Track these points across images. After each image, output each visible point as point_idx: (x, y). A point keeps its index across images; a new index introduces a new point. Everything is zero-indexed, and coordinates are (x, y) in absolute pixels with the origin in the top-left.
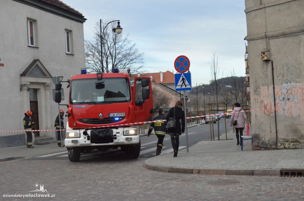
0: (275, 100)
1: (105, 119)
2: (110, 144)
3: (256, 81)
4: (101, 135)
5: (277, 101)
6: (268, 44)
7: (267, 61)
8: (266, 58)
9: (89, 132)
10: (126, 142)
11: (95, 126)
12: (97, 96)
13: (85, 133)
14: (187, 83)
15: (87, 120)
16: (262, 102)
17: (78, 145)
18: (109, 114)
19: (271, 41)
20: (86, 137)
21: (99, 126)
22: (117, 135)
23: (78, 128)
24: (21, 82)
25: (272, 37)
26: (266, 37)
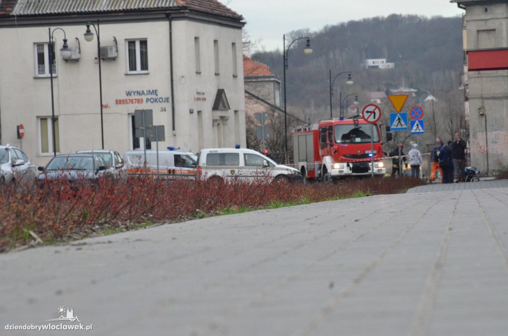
1: (362, 155)
2: (368, 173)
3: (474, 129)
4: (362, 166)
5: (488, 142)
6: (483, 103)
7: (482, 115)
8: (481, 113)
9: (351, 165)
10: (378, 173)
11: (354, 160)
12: (355, 138)
13: (348, 165)
14: (420, 128)
15: (349, 156)
16: (478, 144)
17: (343, 174)
18: (365, 152)
19: (485, 101)
20: (349, 168)
21: (358, 160)
22: (371, 167)
23: (342, 161)
24: (213, 116)
25: (487, 98)
26: (482, 98)
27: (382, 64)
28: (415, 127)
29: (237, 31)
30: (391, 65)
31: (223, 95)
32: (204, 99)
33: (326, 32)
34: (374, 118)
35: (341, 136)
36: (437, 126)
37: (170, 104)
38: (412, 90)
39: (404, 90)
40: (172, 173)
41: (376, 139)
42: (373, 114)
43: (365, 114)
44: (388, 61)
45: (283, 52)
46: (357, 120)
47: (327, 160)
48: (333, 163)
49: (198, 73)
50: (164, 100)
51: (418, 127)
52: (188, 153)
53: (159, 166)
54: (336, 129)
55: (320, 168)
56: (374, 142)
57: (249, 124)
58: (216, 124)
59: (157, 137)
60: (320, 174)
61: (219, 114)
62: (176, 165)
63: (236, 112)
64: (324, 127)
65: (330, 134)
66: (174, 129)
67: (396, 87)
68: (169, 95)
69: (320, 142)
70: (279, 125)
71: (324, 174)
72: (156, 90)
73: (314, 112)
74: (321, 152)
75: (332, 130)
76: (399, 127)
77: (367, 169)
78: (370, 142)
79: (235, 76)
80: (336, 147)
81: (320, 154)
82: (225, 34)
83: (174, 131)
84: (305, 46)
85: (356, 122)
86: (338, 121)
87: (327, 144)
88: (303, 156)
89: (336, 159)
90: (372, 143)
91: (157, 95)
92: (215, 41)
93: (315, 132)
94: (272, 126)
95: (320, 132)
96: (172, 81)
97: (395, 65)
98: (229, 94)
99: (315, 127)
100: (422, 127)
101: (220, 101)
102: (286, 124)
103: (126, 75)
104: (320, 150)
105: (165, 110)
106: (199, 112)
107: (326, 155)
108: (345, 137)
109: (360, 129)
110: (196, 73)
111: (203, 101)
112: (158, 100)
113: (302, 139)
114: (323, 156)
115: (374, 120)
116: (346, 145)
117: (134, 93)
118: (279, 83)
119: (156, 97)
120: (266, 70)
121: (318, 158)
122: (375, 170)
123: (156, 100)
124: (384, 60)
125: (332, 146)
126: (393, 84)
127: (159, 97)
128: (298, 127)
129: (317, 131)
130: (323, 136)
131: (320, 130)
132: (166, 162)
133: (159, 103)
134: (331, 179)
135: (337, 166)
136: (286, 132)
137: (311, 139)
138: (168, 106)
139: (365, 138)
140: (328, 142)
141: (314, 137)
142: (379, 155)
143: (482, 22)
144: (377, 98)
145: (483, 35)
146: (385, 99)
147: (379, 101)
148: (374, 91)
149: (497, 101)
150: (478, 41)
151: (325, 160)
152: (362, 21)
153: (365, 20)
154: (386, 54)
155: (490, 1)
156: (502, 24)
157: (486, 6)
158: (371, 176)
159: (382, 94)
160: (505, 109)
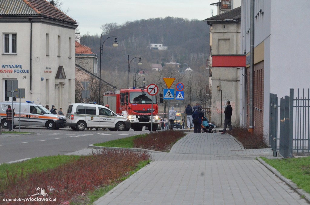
0: (222, 107)
1: (145, 111)
2: (148, 122)
3: (214, 98)
4: (145, 118)
5: (222, 108)
6: (220, 83)
7: (220, 90)
8: (219, 89)
9: (139, 117)
10: (155, 123)
11: (141, 114)
12: (142, 100)
13: (137, 117)
14: (182, 96)
15: (137, 111)
16: (216, 107)
17: (134, 122)
18: (147, 109)
19: (222, 82)
20: (137, 119)
21: (143, 114)
22: (151, 119)
23: (133, 114)
24: (55, 83)
25: (223, 80)
26: (220, 80)
27: (160, 47)
28: (178, 96)
29: (72, 30)
30: (166, 48)
31: (62, 70)
32: (50, 72)
33: (127, 26)
34: (154, 92)
35: (133, 99)
36: (192, 95)
37: (29, 74)
38: (178, 64)
39: (173, 63)
40: (28, 117)
41: (154, 102)
42: (153, 90)
43: (149, 89)
44: (164, 45)
45: (100, 37)
46: (144, 90)
48: (128, 115)
49: (47, 56)
50: (25, 72)
51: (180, 96)
52: (39, 105)
53: (21, 113)
54: (130, 94)
56: (153, 104)
57: (78, 87)
58: (57, 87)
59: (20, 96)
61: (59, 81)
62: (31, 112)
63: (69, 80)
64: (123, 93)
65: (127, 97)
66: (31, 90)
67: (168, 61)
68: (29, 68)
69: (120, 102)
70: (96, 88)
72: (20, 65)
73: (118, 74)
75: (128, 95)
76: (169, 97)
77: (149, 120)
78: (151, 103)
79: (70, 58)
80: (130, 106)
81: (120, 109)
82: (65, 32)
83: (31, 91)
84: (114, 42)
85: (143, 91)
86: (132, 89)
87: (125, 103)
89: (130, 113)
90: (152, 104)
91: (21, 68)
92: (59, 36)
93: (118, 96)
94: (91, 88)
95: (121, 96)
96: (31, 60)
97: (168, 48)
98: (66, 69)
99: (118, 92)
101: (60, 73)
102: (100, 87)
103: (3, 55)
104: (120, 107)
105: (26, 78)
106: (47, 80)
107: (124, 110)
108: (135, 99)
109: (145, 95)
110: (46, 55)
111: (50, 73)
112: (22, 71)
113: (110, 99)
114: (122, 110)
115: (154, 94)
116: (136, 105)
117: (7, 66)
118: (97, 59)
119: (21, 69)
120: (89, 51)
121: (119, 111)
122: (154, 121)
123: (21, 71)
124: (162, 45)
125: (127, 104)
126: (166, 59)
127: (22, 69)
128: (107, 92)
129: (119, 95)
130: (122, 98)
131: (121, 94)
132: (25, 110)
133: (22, 73)
135: (130, 117)
136: (100, 92)
137: (115, 99)
138: (28, 75)
139: (148, 101)
140: (125, 102)
141: (117, 98)
142: (156, 112)
143: (222, 34)
144: (156, 67)
145: (222, 42)
146: (161, 68)
147: (157, 69)
148: (155, 63)
149: (229, 83)
150: (219, 45)
151: (123, 113)
152: (149, 20)
153: (151, 19)
154: (163, 42)
155: (227, 21)
156: (233, 36)
157: (224, 25)
158: (150, 124)
159: (160, 65)
160: (233, 87)
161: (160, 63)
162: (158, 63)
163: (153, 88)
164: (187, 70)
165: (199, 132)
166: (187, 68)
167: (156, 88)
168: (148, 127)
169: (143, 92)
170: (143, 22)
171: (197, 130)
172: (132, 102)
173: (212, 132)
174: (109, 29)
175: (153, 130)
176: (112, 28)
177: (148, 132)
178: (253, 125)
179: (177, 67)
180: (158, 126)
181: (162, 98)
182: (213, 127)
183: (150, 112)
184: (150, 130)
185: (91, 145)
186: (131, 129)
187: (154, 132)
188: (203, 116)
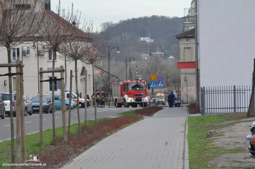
3: (182, 85)
4: (139, 99)
5: (188, 91)
6: (186, 76)
7: (186, 80)
8: (185, 79)
9: (135, 99)
10: (145, 102)
12: (136, 88)
13: (134, 99)
14: (162, 84)
15: (134, 95)
16: (184, 91)
17: (132, 102)
18: (140, 93)
21: (138, 97)
22: (143, 99)
23: (132, 97)
24: (81, 78)
25: (187, 74)
26: (185, 74)
27: (148, 40)
28: (160, 84)
30: (152, 41)
31: (85, 70)
32: (78, 71)
34: (144, 84)
37: (65, 73)
38: (162, 53)
39: (158, 53)
43: (141, 83)
44: (151, 39)
46: (138, 81)
47: (126, 96)
48: (128, 97)
52: (72, 93)
54: (129, 84)
55: (123, 99)
56: (144, 90)
58: (82, 81)
60: (123, 102)
61: (83, 77)
63: (89, 75)
64: (125, 84)
65: (127, 86)
66: (66, 83)
67: (155, 51)
69: (123, 90)
71: (124, 102)
72: (59, 68)
74: (123, 93)
75: (128, 84)
76: (153, 86)
77: (141, 100)
78: (143, 90)
86: (130, 81)
88: (116, 94)
89: (129, 96)
93: (121, 85)
97: (154, 41)
98: (87, 69)
99: (121, 83)
100: (163, 84)
101: (83, 71)
103: (48, 61)
107: (125, 95)
108: (133, 87)
109: (139, 85)
113: (116, 88)
114: (124, 95)
115: (144, 85)
116: (133, 91)
117: (51, 69)
121: (122, 95)
124: (149, 38)
125: (128, 91)
126: (153, 50)
128: (114, 83)
130: (124, 87)
131: (123, 84)
134: (127, 104)
135: (130, 99)
137: (119, 88)
139: (140, 88)
140: (126, 89)
141: (121, 87)
142: (146, 95)
143: (186, 45)
144: (145, 56)
145: (186, 50)
146: (149, 57)
147: (146, 58)
148: (144, 53)
149: (191, 75)
150: (184, 52)
151: (125, 96)
152: (138, 19)
153: (140, 18)
154: (150, 36)
155: (189, 37)
156: (193, 46)
157: (187, 39)
158: (142, 103)
159: (148, 55)
160: (194, 78)
161: (148, 53)
162: (146, 53)
163: (144, 82)
164: (170, 58)
165: (172, 107)
166: (169, 57)
167: (145, 82)
168: (141, 104)
169: (137, 83)
170: (134, 20)
171: (171, 106)
172: (130, 89)
173: (180, 107)
174: (106, 26)
175: (144, 107)
176: (109, 26)
177: (141, 108)
178: (198, 102)
179: (162, 56)
180: (148, 103)
181: (149, 86)
182: (181, 104)
183: (142, 95)
184: (142, 107)
185: (114, 115)
186: (130, 106)
187: (145, 108)
188: (174, 97)
